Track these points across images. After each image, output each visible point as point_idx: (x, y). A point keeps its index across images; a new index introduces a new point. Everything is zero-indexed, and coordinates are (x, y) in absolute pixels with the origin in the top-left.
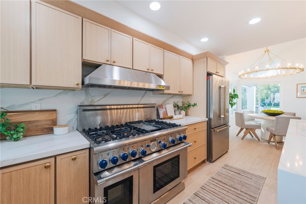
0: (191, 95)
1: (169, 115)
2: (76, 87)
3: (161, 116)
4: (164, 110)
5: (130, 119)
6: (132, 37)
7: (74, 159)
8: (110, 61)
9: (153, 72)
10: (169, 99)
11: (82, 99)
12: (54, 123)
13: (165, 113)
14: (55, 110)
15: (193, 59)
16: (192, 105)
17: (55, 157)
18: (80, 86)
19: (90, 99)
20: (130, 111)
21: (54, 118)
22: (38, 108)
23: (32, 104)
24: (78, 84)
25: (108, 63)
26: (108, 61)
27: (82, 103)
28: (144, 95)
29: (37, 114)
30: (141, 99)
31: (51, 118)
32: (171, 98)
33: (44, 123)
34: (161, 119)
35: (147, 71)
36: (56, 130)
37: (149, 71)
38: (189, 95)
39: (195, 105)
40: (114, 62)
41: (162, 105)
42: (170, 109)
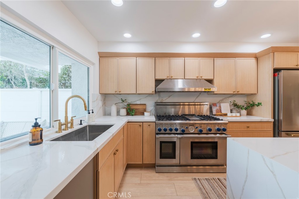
0: (255, 94)
1: (223, 112)
2: (152, 93)
3: (214, 112)
4: (218, 108)
5: (192, 113)
6: (184, 58)
7: (149, 125)
8: (169, 77)
9: (203, 78)
10: (227, 99)
11: (157, 99)
12: (145, 110)
13: (218, 110)
14: (145, 104)
15: (257, 57)
16: (256, 105)
17: (143, 122)
18: (154, 93)
19: (161, 99)
20: (192, 107)
21: (145, 108)
22: (139, 103)
23: (137, 101)
24: (153, 92)
25: (168, 78)
26: (168, 77)
27: (157, 101)
28: (199, 96)
29: (139, 105)
30: (196, 99)
31: (144, 108)
32: (229, 97)
33: (142, 110)
34: (215, 115)
35: (196, 78)
36: (146, 113)
37: (198, 78)
38: (252, 94)
39: (259, 104)
40: (172, 77)
41: (216, 104)
42: (225, 107)
